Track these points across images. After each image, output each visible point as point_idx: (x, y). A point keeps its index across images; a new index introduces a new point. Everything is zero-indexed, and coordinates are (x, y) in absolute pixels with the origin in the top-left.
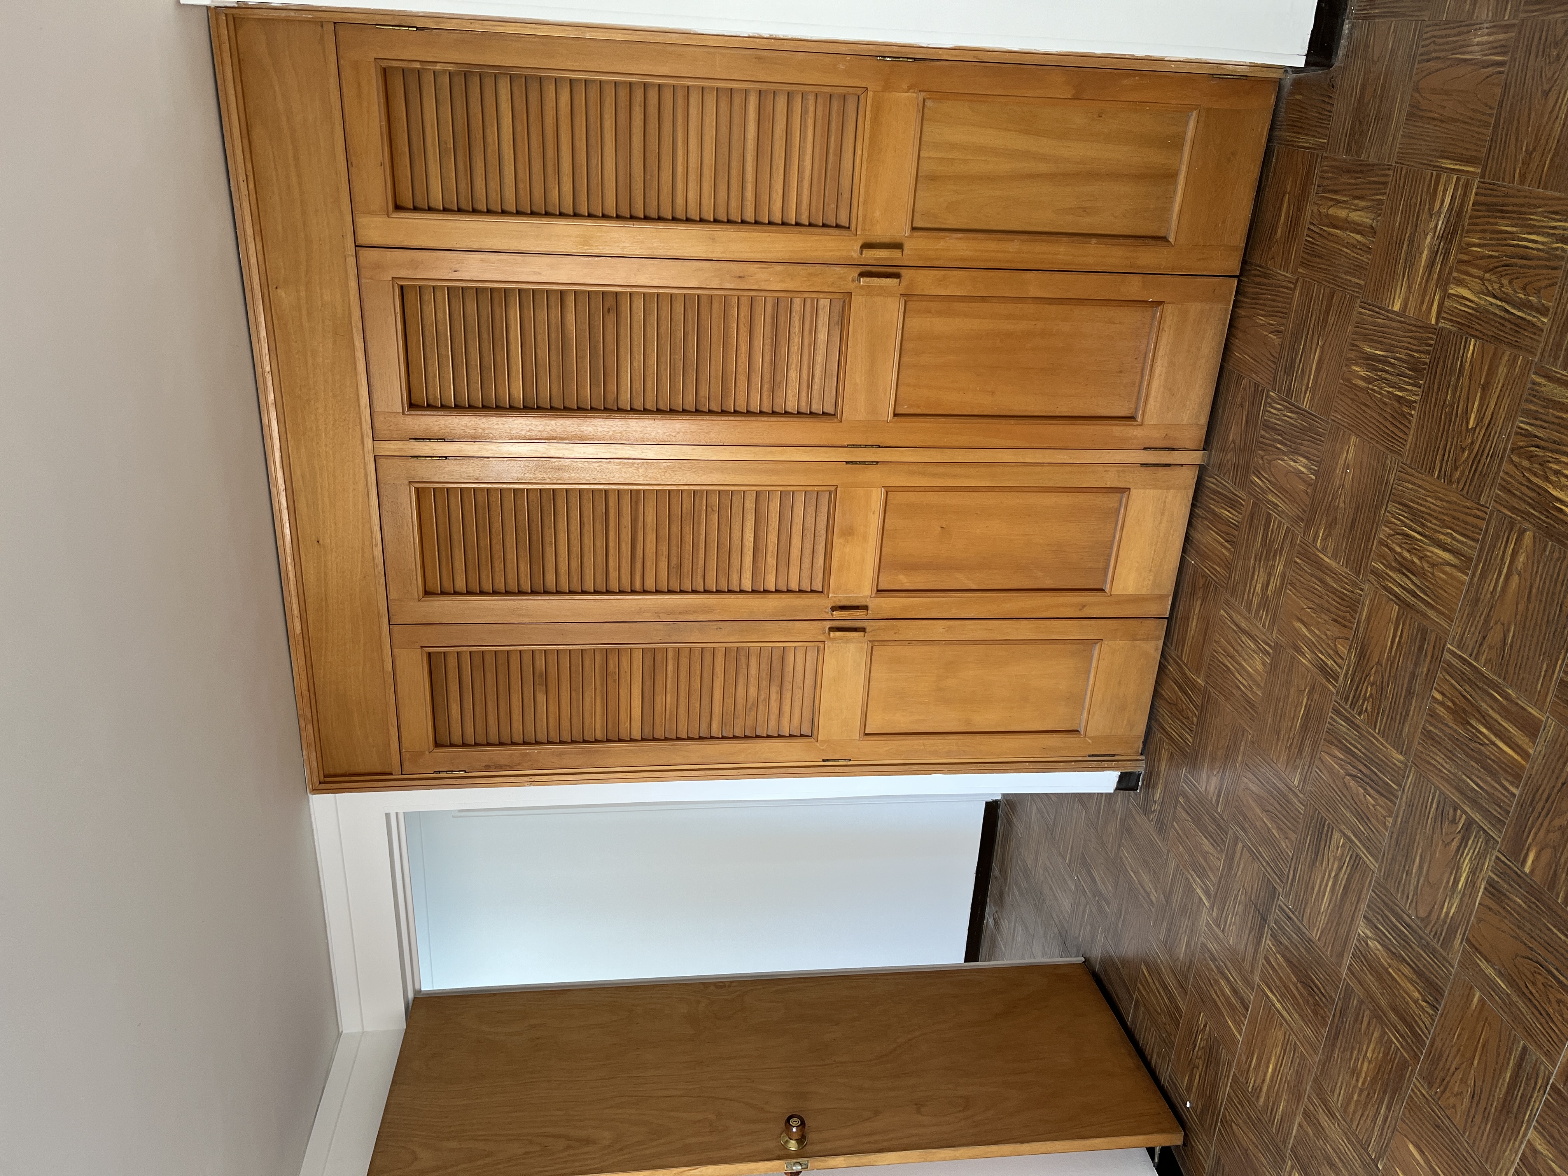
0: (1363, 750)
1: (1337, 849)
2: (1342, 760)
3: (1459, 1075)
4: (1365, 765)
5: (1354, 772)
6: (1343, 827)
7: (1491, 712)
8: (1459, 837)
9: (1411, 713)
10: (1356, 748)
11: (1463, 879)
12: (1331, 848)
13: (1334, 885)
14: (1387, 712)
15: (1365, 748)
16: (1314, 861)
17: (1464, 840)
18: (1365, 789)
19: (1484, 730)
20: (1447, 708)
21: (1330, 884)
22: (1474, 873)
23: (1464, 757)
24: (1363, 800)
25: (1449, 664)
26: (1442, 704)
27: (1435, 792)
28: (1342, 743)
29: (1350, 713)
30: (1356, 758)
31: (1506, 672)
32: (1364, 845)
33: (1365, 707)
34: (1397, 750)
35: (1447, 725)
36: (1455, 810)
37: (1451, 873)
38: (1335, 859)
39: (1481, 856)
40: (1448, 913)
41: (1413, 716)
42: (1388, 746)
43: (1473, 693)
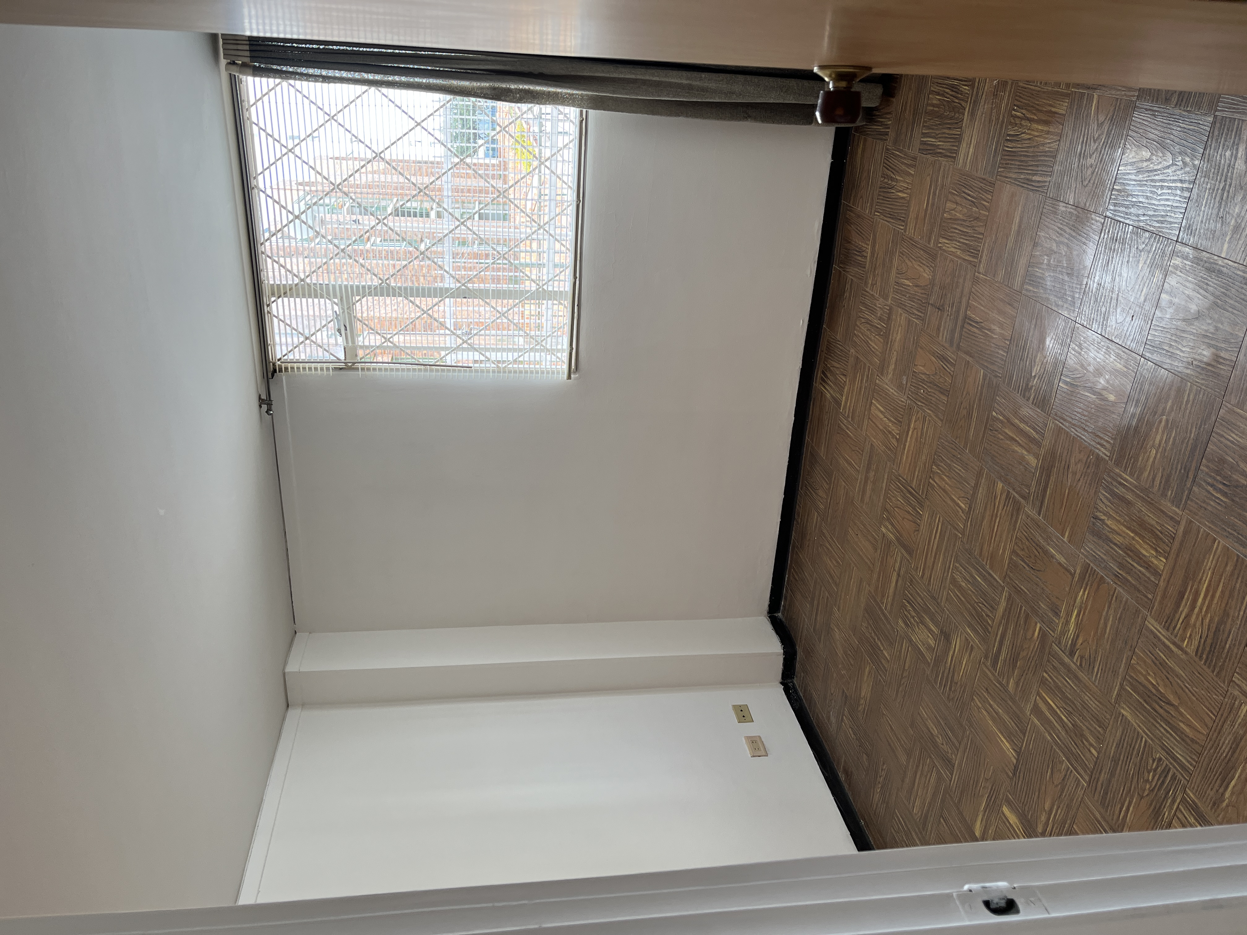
0: (1158, 725)
1: (1191, 635)
2: (1181, 721)
3: (1078, 477)
4: (1156, 711)
5: (1167, 707)
6: (1183, 657)
7: (1059, 728)
8: (1078, 646)
9: (1114, 745)
10: (1165, 729)
11: (1074, 617)
12: (1198, 637)
13: (1195, 601)
14: (1135, 753)
15: (1156, 726)
16: (1222, 622)
17: (1074, 644)
18: (1158, 690)
19: (1063, 717)
20: (1087, 740)
21: (1200, 600)
22: (1067, 621)
23: (1075, 702)
24: (1159, 681)
25: (1085, 771)
26: (1091, 745)
27: (1095, 681)
28: (1180, 737)
29: (1171, 763)
30: (1166, 720)
31: (1051, 750)
32: (1159, 639)
33: (1155, 764)
34: (1126, 718)
35: (1087, 728)
36: (1081, 665)
37: (1082, 620)
38: (1195, 625)
39: (1063, 633)
40: (1085, 591)
41: (1113, 742)
42: (1135, 724)
43: (1070, 745)
